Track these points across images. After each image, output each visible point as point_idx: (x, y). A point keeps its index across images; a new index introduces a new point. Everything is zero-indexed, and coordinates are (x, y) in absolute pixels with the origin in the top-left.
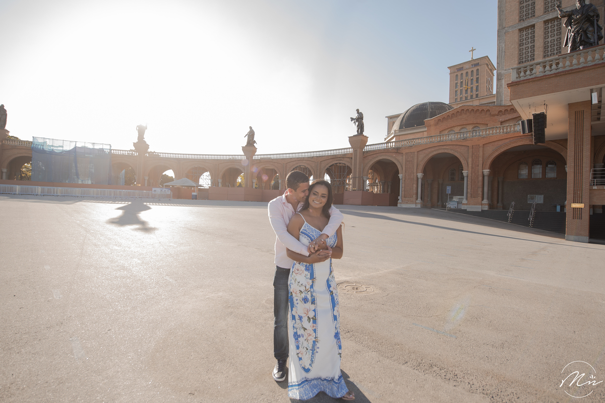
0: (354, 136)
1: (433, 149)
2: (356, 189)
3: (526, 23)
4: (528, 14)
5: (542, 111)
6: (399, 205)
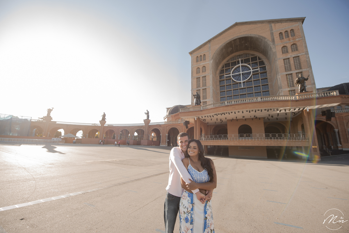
0: (146, 119)
1: (171, 126)
2: (146, 139)
3: (198, 89)
4: (199, 86)
5: (188, 120)
6: (160, 146)
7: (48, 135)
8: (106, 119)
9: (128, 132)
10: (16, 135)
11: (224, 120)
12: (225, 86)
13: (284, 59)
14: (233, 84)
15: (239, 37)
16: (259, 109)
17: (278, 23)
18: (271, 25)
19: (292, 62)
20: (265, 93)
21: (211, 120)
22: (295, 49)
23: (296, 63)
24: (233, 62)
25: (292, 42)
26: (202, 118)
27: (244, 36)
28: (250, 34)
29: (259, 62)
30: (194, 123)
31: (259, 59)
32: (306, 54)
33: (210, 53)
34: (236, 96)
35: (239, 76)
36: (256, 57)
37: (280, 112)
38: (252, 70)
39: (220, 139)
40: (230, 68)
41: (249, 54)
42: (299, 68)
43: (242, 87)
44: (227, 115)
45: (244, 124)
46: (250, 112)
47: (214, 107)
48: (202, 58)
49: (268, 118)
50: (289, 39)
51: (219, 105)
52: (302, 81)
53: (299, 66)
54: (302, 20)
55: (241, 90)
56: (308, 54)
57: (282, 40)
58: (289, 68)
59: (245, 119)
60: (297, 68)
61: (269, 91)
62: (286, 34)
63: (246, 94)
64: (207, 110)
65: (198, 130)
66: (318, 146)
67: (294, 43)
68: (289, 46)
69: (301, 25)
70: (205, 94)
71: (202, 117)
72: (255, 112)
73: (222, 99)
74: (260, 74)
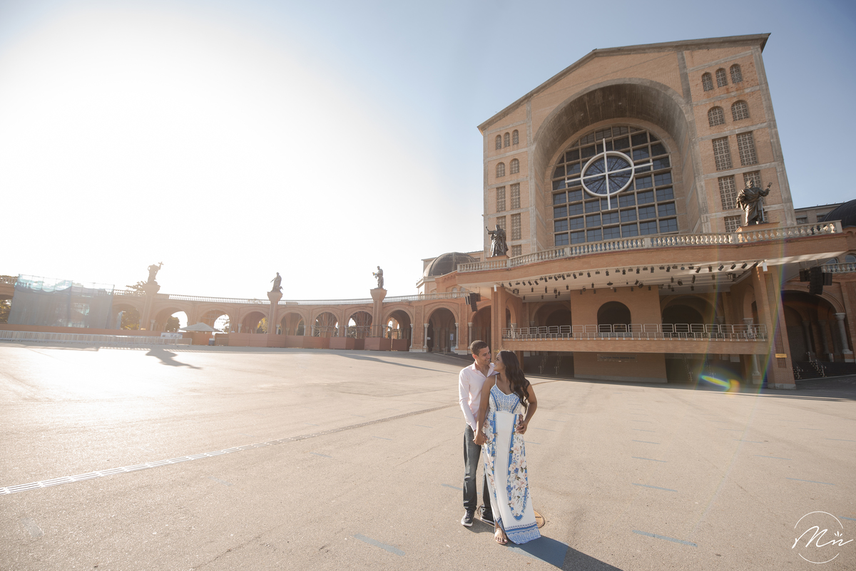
1: (435, 304)
2: (376, 335)
3: (501, 214)
4: (502, 208)
5: (476, 292)
6: (410, 351)
7: (152, 325)
8: (281, 287)
9: (335, 318)
10: (82, 326)
11: (563, 290)
12: (566, 206)
13: (714, 141)
14: (586, 202)
15: (602, 86)
16: (646, 265)
17: (700, 49)
18: (682, 54)
19: (734, 146)
20: (665, 223)
21: (532, 291)
22: (742, 113)
23: (743, 150)
24: (586, 148)
25: (735, 95)
26: (511, 286)
27: (614, 84)
28: (630, 79)
29: (652, 146)
30: (490, 298)
31: (653, 139)
32: (769, 126)
33: (529, 126)
34: (592, 231)
35: (601, 181)
36: (645, 133)
37: (697, 272)
38: (633, 168)
39: (554, 336)
40: (579, 163)
41: (627, 127)
42: (751, 161)
43: (610, 209)
44: (570, 280)
45: (613, 300)
46: (624, 273)
47: (538, 261)
48: (511, 138)
49: (669, 286)
50: (727, 89)
51: (550, 256)
52: (754, 197)
53: (751, 157)
54: (761, 41)
55: (607, 216)
56: (775, 126)
57: (711, 91)
58: (726, 162)
59: (615, 289)
60: (746, 163)
61: (675, 218)
62: (720, 78)
63: (618, 226)
64: (522, 267)
65: (500, 315)
66: (789, 352)
67: (741, 99)
68: (726, 106)
69: (757, 54)
70: (518, 227)
71: (510, 284)
72: (638, 272)
73: (560, 238)
74: (653, 175)
